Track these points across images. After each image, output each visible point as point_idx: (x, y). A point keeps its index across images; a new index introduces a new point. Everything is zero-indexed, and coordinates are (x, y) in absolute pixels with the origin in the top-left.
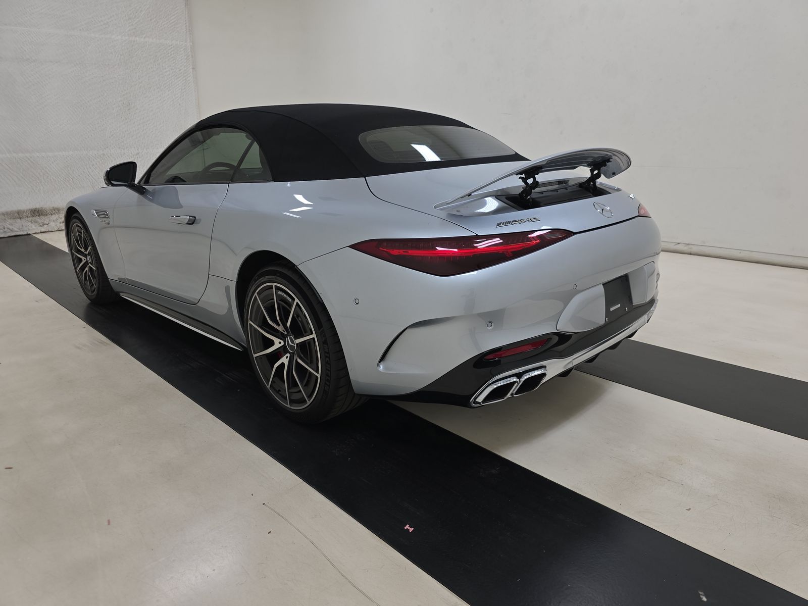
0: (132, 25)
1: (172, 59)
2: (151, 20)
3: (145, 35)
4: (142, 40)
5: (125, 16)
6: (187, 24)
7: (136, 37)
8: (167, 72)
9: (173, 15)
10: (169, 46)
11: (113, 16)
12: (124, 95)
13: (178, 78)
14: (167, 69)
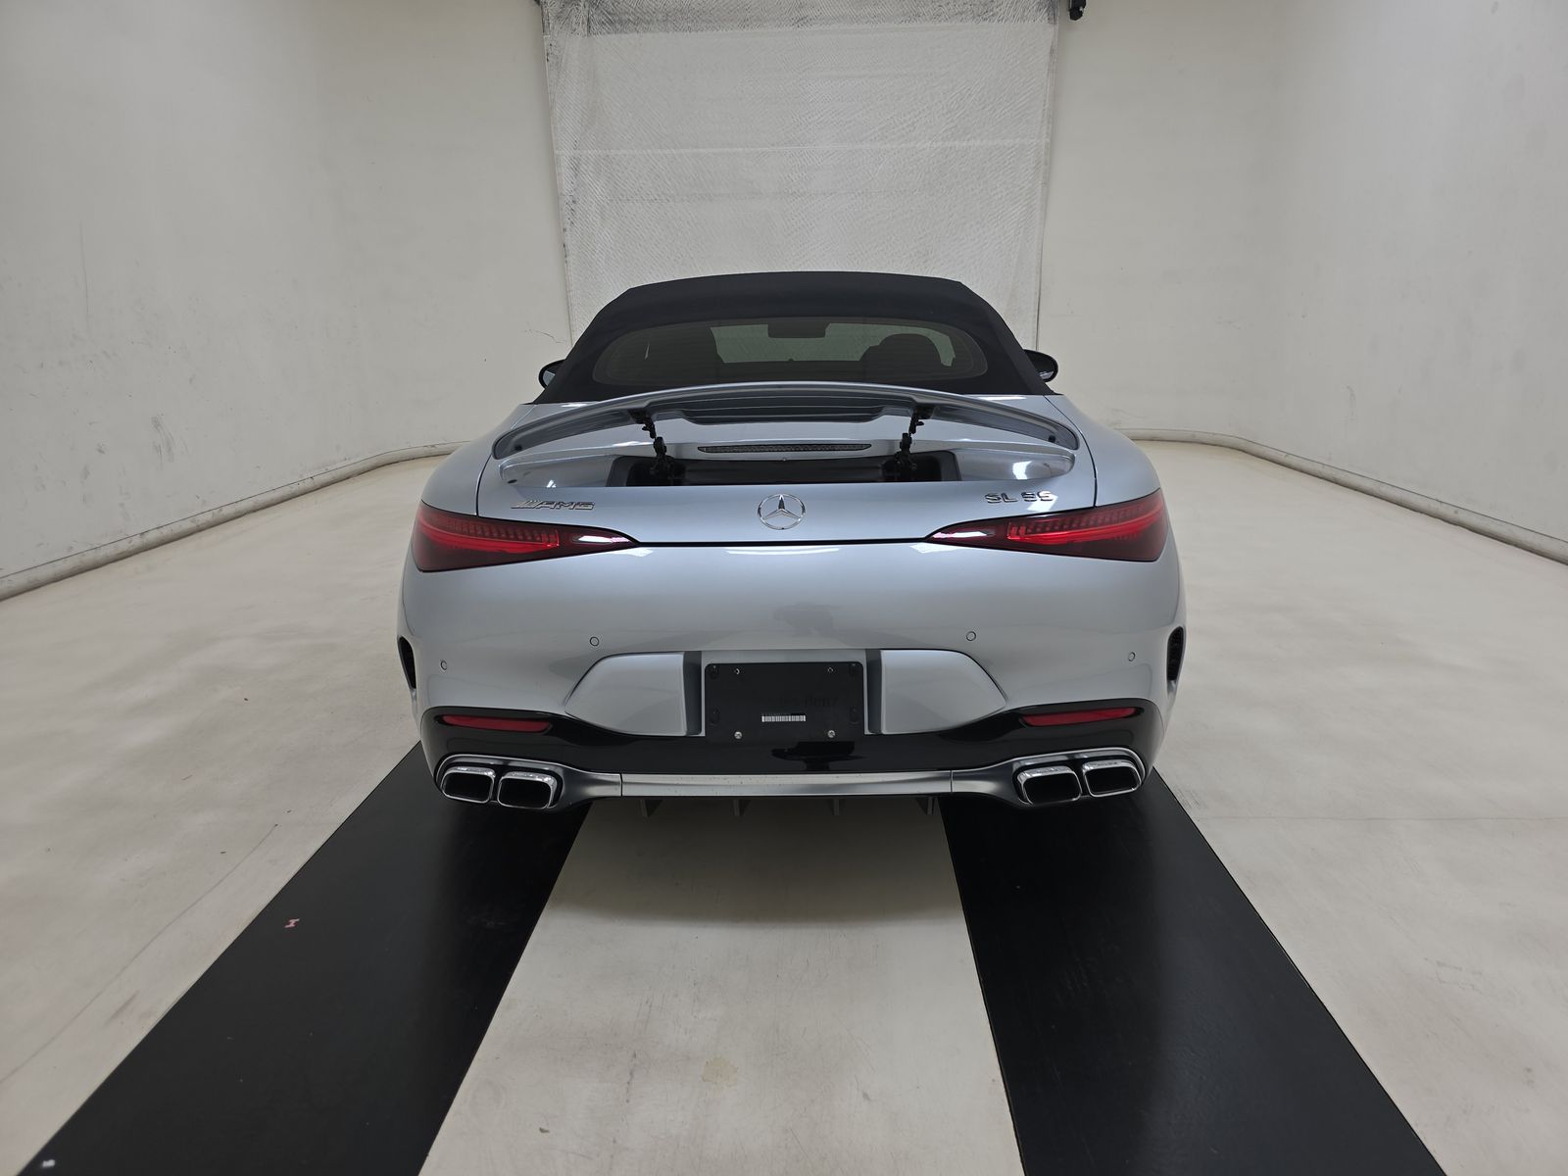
0: (952, 121)
1: (1010, 171)
2: (983, 108)
3: (969, 136)
4: (964, 144)
5: (943, 108)
6: (1047, 106)
7: (955, 140)
8: (997, 194)
9: (1025, 94)
10: (1009, 149)
11: (924, 110)
12: (921, 238)
13: (1016, 203)
14: (999, 190)
